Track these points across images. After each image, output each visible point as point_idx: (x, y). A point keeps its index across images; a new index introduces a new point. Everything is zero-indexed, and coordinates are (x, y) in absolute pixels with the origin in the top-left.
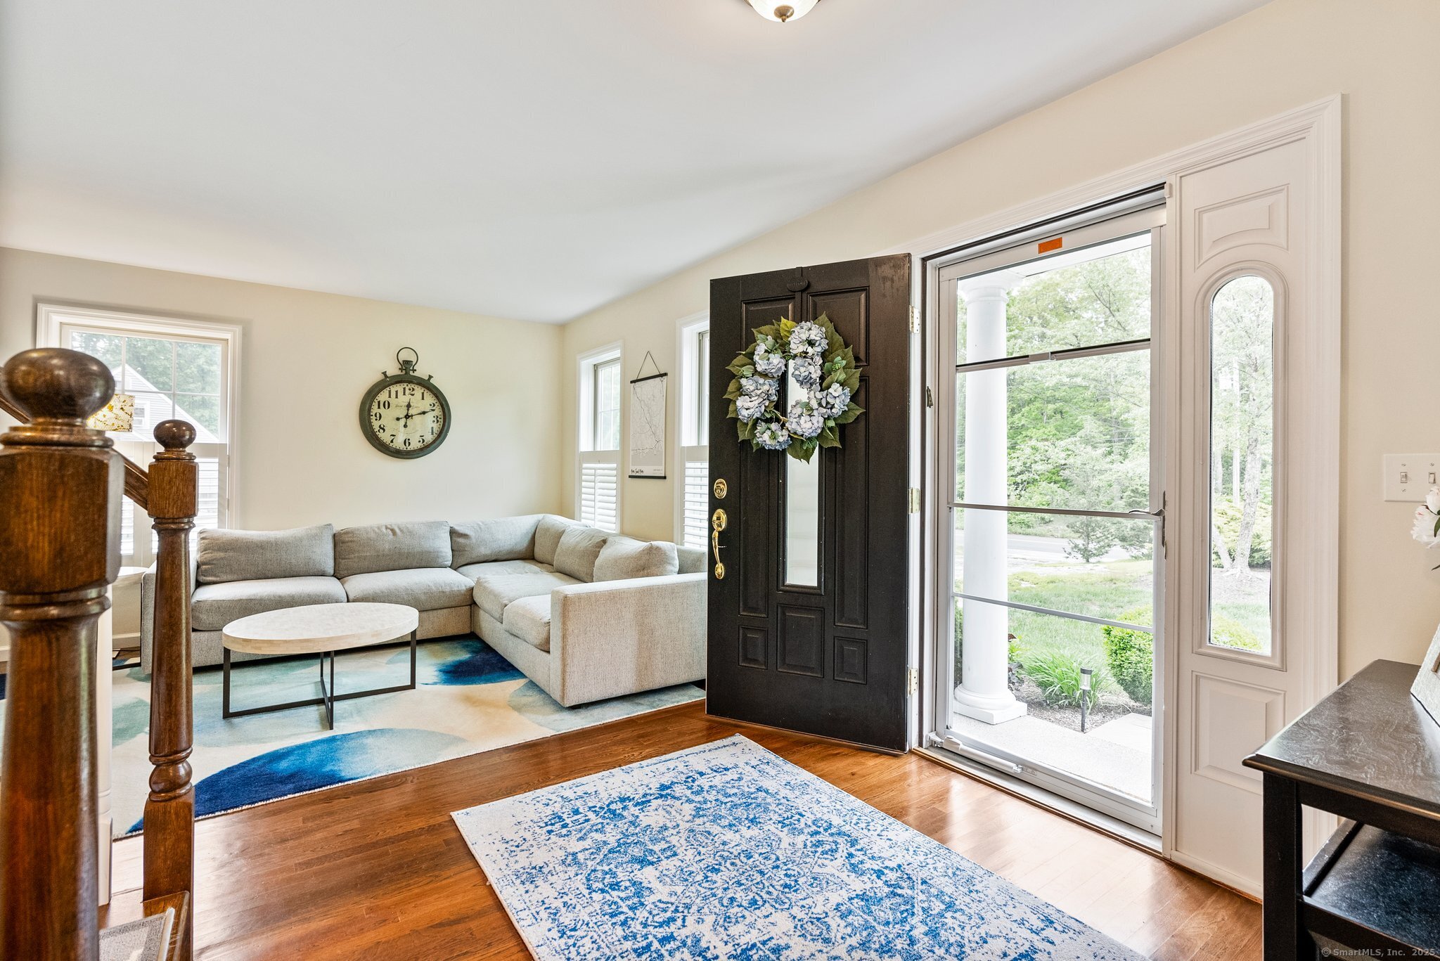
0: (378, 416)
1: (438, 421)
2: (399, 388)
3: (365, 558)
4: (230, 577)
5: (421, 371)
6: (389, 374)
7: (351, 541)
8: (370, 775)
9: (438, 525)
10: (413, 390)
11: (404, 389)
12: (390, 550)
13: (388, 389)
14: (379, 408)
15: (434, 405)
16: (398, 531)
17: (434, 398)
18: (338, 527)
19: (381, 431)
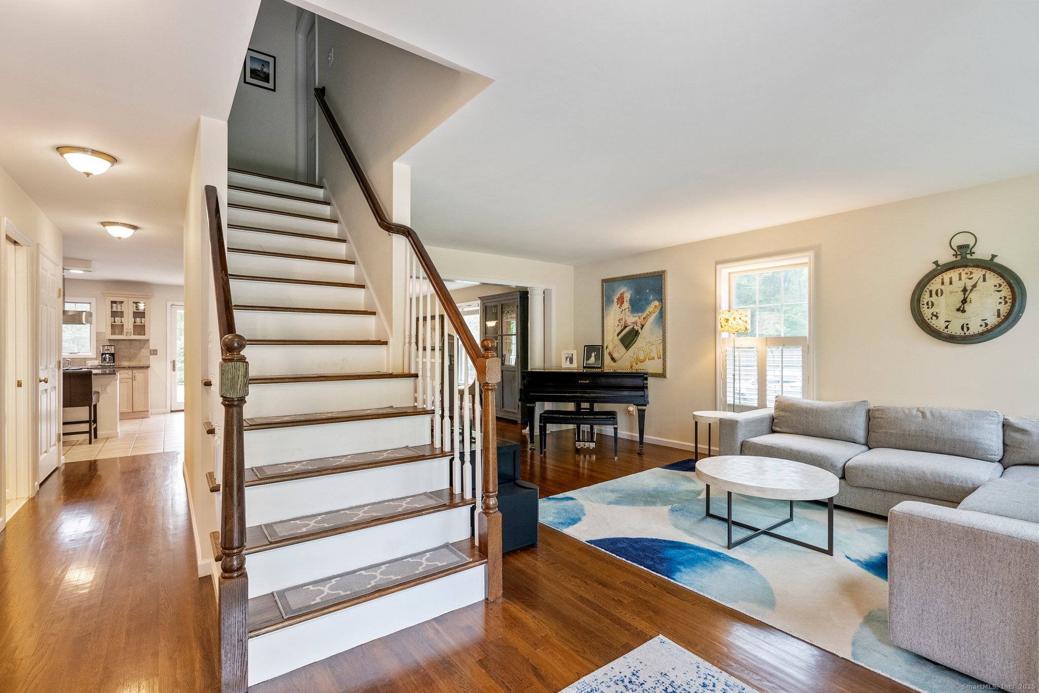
0: (930, 304)
1: (1006, 303)
2: (954, 274)
3: (892, 434)
4: (787, 430)
5: (982, 252)
6: (940, 263)
7: (880, 418)
8: (684, 584)
9: (984, 414)
10: (971, 273)
11: (960, 274)
12: (916, 431)
13: (940, 277)
14: (931, 296)
15: (1000, 285)
16: (928, 414)
17: (1000, 278)
18: (872, 405)
19: (934, 318)
